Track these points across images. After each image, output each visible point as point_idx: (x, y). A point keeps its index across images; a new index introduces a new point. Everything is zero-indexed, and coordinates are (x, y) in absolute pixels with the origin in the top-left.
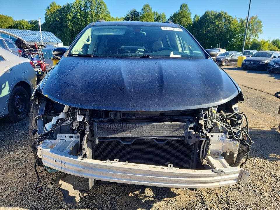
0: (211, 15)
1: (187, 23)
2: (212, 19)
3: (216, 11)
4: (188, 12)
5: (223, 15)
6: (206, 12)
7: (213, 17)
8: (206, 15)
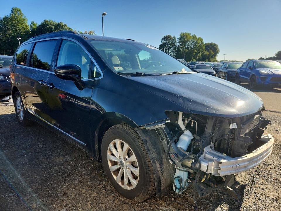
0: (51, 25)
1: (25, 30)
2: (53, 28)
3: (55, 21)
4: (23, 17)
5: (64, 26)
6: (45, 21)
7: (53, 27)
8: (46, 24)
